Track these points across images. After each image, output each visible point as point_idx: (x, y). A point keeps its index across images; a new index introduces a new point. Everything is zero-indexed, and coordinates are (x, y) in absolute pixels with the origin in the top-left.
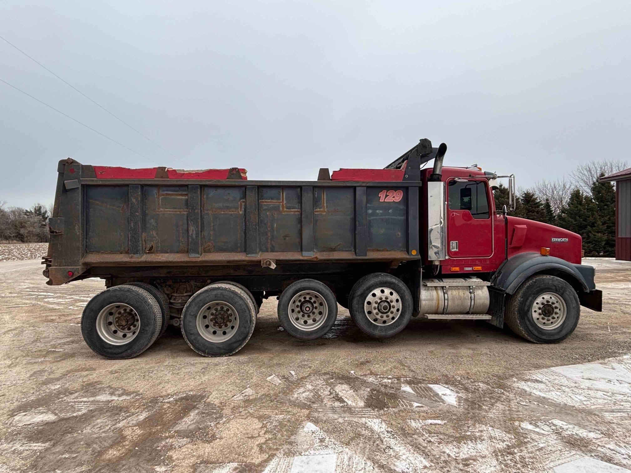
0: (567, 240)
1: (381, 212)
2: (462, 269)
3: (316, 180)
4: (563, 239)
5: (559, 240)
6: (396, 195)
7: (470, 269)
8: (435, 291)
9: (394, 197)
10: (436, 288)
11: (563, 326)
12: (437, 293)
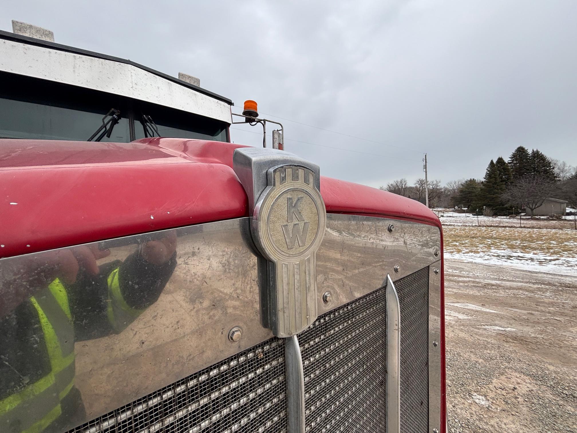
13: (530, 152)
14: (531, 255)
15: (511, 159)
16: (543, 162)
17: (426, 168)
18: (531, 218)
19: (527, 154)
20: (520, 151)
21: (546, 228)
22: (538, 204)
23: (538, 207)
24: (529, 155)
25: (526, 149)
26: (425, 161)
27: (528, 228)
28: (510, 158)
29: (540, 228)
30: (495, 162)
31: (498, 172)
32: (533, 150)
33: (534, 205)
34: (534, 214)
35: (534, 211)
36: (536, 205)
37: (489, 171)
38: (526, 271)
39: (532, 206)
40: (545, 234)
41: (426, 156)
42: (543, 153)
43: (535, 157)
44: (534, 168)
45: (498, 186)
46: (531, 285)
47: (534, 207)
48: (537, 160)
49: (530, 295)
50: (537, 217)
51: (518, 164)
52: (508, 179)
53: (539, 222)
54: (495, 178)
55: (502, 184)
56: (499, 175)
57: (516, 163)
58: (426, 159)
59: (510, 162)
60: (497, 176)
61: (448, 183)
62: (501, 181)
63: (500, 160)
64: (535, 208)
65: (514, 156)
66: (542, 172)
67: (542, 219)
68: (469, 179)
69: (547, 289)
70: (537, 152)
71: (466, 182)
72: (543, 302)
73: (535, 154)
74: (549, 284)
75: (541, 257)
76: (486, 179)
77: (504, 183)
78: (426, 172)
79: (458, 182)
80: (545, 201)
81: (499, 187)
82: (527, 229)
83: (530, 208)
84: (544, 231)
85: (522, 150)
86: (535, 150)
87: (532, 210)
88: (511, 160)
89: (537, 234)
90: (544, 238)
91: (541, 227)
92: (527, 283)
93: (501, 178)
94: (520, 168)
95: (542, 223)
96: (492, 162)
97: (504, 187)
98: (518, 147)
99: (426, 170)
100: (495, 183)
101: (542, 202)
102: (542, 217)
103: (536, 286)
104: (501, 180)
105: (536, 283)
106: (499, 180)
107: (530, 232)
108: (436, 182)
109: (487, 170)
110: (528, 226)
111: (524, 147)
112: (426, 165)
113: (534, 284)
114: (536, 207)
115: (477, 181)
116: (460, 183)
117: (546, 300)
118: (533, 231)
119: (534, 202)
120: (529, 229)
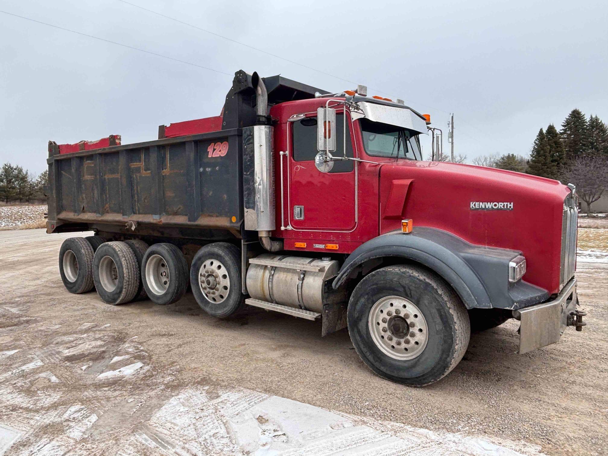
0: (511, 205)
1: (210, 169)
2: (310, 245)
3: (157, 139)
4: (500, 205)
5: (489, 205)
6: (222, 148)
7: (321, 246)
8: (262, 271)
9: (220, 151)
10: (266, 267)
11: (418, 360)
12: (264, 273)
13: (587, 118)
14: (589, 252)
15: (563, 128)
16: (604, 135)
17: (452, 137)
18: (587, 216)
19: (584, 122)
20: (575, 117)
21: (604, 228)
22: (596, 197)
23: (596, 200)
24: (586, 122)
25: (583, 113)
26: (451, 125)
27: (584, 227)
28: (563, 126)
29: (597, 228)
30: (544, 131)
31: (548, 147)
32: (591, 117)
33: (591, 197)
34: (591, 211)
35: (591, 205)
36: (593, 197)
37: (536, 144)
38: (586, 262)
39: (589, 198)
40: (602, 234)
41: (452, 117)
42: (603, 122)
43: (593, 127)
44: (592, 143)
45: (548, 168)
46: (590, 270)
47: (591, 200)
48: (596, 131)
49: (589, 275)
50: (594, 214)
51: (573, 136)
52: (560, 159)
53: (596, 221)
54: (544, 156)
55: (554, 166)
56: (550, 151)
57: (570, 135)
58: (452, 123)
59: (562, 131)
60: (547, 154)
61: (476, 160)
62: (552, 161)
63: (551, 129)
64: (592, 202)
65: (568, 124)
66: (601, 149)
67: (600, 217)
68: (506, 155)
69: (602, 271)
70: (597, 119)
71: (503, 159)
72: (599, 278)
73: (594, 122)
74: (604, 269)
75: (598, 253)
76: (533, 157)
77: (555, 164)
78: (452, 143)
79: (490, 159)
80: (604, 193)
81: (549, 170)
82: (583, 229)
83: (586, 201)
84: (602, 231)
85: (577, 115)
86: (594, 116)
87: (589, 204)
88: (563, 130)
89: (594, 233)
90: (601, 238)
91: (599, 227)
92: (586, 269)
93: (552, 156)
94: (575, 142)
95: (599, 222)
96: (541, 131)
97: (555, 169)
98: (573, 110)
99: (452, 140)
100: (544, 164)
101: (601, 194)
102: (600, 215)
103: (594, 270)
104: (551, 159)
105: (594, 269)
106: (549, 159)
107: (586, 232)
108: (459, 158)
109: (535, 142)
110: (584, 225)
111: (580, 111)
112: (452, 132)
113: (592, 269)
114: (594, 200)
115: (516, 159)
116: (492, 160)
117: (601, 277)
118: (590, 231)
119: (591, 193)
120: (586, 229)
